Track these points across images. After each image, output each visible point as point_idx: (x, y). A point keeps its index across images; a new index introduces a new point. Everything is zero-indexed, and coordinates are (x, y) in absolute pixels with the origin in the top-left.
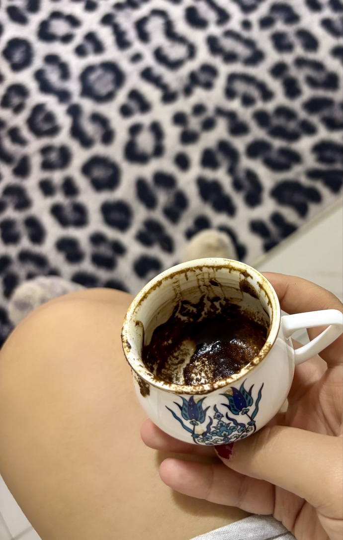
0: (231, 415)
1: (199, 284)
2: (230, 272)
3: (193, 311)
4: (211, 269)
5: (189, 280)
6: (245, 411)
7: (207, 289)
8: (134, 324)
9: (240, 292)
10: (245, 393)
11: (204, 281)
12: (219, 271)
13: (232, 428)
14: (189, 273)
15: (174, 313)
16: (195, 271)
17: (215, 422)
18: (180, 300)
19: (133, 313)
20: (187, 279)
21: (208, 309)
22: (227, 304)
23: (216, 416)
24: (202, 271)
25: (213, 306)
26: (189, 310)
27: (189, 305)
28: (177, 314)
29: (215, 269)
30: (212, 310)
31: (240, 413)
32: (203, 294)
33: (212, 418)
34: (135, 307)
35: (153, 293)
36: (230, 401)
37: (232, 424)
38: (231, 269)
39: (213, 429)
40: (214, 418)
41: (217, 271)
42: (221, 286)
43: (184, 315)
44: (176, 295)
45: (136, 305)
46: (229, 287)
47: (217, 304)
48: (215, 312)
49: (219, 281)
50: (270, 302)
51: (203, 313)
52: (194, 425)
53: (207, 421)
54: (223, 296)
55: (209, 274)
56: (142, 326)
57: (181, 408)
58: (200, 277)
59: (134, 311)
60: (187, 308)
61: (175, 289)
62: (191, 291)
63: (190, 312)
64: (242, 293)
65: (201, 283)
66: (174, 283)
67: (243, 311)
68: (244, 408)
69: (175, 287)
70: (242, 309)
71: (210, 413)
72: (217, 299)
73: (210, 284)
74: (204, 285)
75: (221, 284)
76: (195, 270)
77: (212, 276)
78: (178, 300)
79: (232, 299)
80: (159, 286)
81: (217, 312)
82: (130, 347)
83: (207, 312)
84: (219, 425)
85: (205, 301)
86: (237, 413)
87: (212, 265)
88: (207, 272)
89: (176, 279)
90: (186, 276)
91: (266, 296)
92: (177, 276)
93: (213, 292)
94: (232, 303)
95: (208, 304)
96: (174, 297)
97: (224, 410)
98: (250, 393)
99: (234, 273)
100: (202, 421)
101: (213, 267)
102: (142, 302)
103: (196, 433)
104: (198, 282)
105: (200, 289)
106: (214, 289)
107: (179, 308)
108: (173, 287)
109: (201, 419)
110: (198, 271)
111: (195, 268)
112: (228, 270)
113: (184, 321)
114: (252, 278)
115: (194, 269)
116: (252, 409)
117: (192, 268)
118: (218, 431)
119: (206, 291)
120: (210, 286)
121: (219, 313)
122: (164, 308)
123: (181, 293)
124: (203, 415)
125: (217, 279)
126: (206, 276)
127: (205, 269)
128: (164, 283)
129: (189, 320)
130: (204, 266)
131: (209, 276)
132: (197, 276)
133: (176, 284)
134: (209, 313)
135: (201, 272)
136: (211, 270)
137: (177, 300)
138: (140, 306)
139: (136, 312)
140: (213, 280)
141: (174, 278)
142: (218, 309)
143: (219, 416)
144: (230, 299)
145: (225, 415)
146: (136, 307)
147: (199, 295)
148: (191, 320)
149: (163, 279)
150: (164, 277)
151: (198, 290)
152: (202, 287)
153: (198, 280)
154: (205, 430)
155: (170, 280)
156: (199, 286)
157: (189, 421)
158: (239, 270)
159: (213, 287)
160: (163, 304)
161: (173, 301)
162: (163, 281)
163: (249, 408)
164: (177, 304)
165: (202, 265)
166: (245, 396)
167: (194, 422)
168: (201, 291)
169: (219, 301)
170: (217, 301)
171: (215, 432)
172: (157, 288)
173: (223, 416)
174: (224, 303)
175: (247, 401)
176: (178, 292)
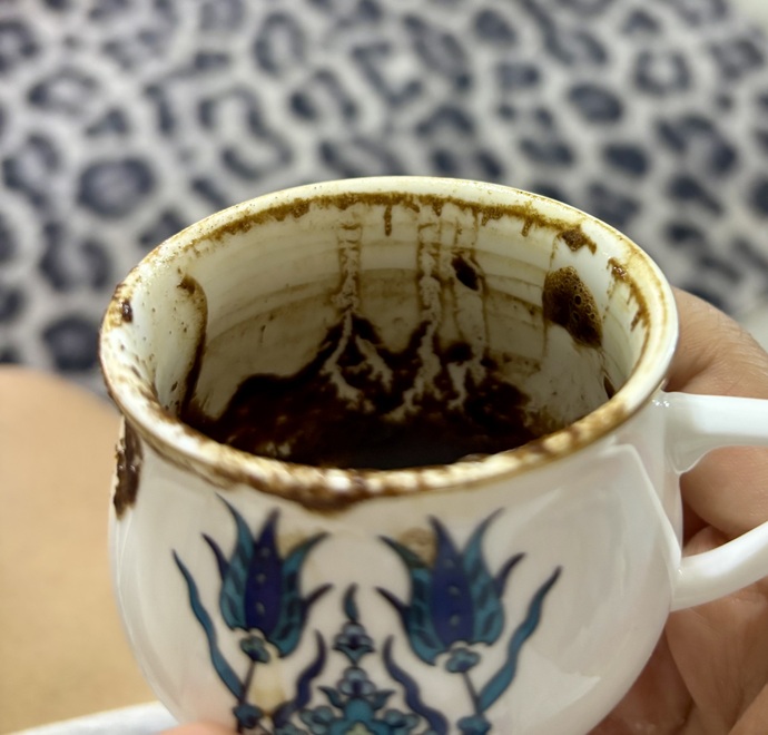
0: (404, 658)
1: (419, 262)
2: (524, 233)
3: (380, 377)
4: (469, 212)
5: (395, 235)
6: (461, 657)
7: (441, 297)
8: (177, 280)
9: (539, 320)
10: (482, 581)
11: (435, 256)
12: (492, 223)
13: (393, 719)
14: (399, 213)
15: (323, 356)
16: (417, 209)
17: (336, 666)
18: (350, 306)
19: (186, 249)
20: (388, 232)
21: (426, 386)
22: (489, 380)
23: (344, 641)
24: (438, 214)
25: (443, 380)
26: (370, 369)
27: (373, 347)
28: (331, 366)
29: (480, 216)
30: (438, 395)
31: (443, 659)
32: (426, 315)
33: (329, 641)
34: (197, 237)
35: (273, 229)
36: (417, 588)
37: (397, 703)
38: (532, 220)
39: (318, 700)
40: (338, 648)
41: (484, 225)
42: (487, 292)
43: (351, 380)
44: (343, 277)
45: (205, 232)
46: (510, 297)
47: (457, 373)
48: (442, 405)
49: (486, 266)
50: (643, 314)
51: (408, 395)
52: (255, 657)
53: (305, 654)
54: (483, 343)
55: (459, 232)
56: (203, 309)
57: (223, 567)
58: (428, 235)
59: (192, 246)
60: (362, 358)
61: (341, 252)
62: (392, 285)
63: (372, 377)
64: (545, 331)
65: (428, 263)
66: (346, 228)
67: (533, 415)
68: (460, 645)
69: (346, 245)
70: (530, 407)
71: (326, 619)
72: (460, 352)
73: (452, 272)
74: (435, 276)
75: (489, 281)
76: (420, 205)
77: (465, 240)
78: (345, 302)
79: (507, 359)
80: (296, 216)
81: (453, 404)
82: (127, 317)
83: (420, 398)
84: (347, 689)
85: (425, 351)
86: (428, 652)
87: (475, 200)
88: (453, 220)
89: (355, 215)
90: (388, 217)
91: (633, 300)
92: (359, 208)
93: (455, 314)
94: (505, 379)
95: (430, 365)
96: (334, 285)
97: (380, 622)
98: (499, 585)
99: (538, 234)
100: (285, 645)
101: (475, 208)
102: (227, 236)
103: (252, 699)
104: (419, 254)
105: (419, 288)
106: (460, 303)
107: (343, 343)
108: (340, 242)
109: (285, 634)
110: (427, 213)
111: (421, 198)
112: (519, 225)
113: (346, 402)
114: (593, 248)
115: (416, 202)
116: (490, 659)
117: (412, 196)
118: (337, 713)
119: (436, 305)
120: (451, 282)
121: (456, 409)
122: (294, 306)
123: (356, 278)
124: (296, 619)
125: (478, 258)
126: (447, 238)
127: (449, 212)
128: (315, 214)
129: (361, 405)
130: (449, 200)
131: (456, 240)
132: (421, 227)
133: (350, 235)
134: (426, 401)
135: (434, 218)
136: (467, 219)
137: (341, 301)
138: (217, 243)
139: (197, 253)
140: (466, 257)
141: (350, 209)
142: (455, 395)
143: (354, 644)
144: (500, 362)
145: (378, 644)
146: (203, 238)
147: (410, 317)
148: (369, 407)
149: (316, 199)
150: (320, 195)
151: (410, 288)
152: (428, 282)
153: (421, 246)
154: (289, 693)
155: (334, 214)
156: (420, 275)
157: (240, 634)
158: (557, 226)
159: (460, 288)
160: (295, 289)
161: (329, 296)
162: (312, 206)
163: (479, 648)
164: (338, 321)
165: (445, 196)
166: (476, 590)
167: (256, 646)
168: (420, 298)
169: (467, 365)
170: (460, 363)
171: (324, 716)
172: (289, 219)
173: (369, 650)
174: (480, 373)
175: (481, 616)
176: (351, 269)
